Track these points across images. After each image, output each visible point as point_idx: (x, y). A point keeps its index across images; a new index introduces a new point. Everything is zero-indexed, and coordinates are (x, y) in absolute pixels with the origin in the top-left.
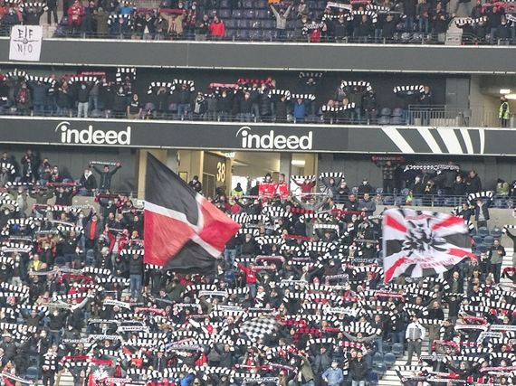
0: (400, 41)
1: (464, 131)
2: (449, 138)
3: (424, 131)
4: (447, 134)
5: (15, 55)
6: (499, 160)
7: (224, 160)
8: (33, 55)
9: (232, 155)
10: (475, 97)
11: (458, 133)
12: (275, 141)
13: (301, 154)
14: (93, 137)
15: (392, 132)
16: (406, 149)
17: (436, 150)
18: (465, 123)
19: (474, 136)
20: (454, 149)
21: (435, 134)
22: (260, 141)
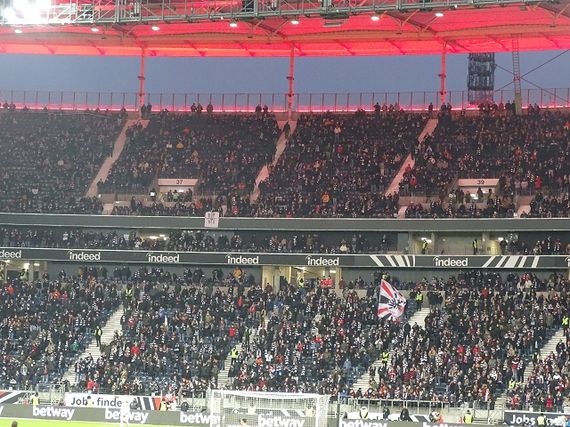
0: (377, 217)
1: (406, 256)
2: (399, 260)
3: (388, 257)
4: (399, 258)
5: (207, 225)
6: (422, 269)
7: (300, 271)
8: (215, 225)
9: (303, 268)
10: (410, 241)
11: (403, 258)
12: (322, 262)
13: (334, 267)
14: (242, 261)
15: (374, 257)
16: (381, 265)
17: (394, 265)
18: (406, 253)
19: (411, 259)
20: (402, 264)
21: (393, 257)
22: (316, 262)
